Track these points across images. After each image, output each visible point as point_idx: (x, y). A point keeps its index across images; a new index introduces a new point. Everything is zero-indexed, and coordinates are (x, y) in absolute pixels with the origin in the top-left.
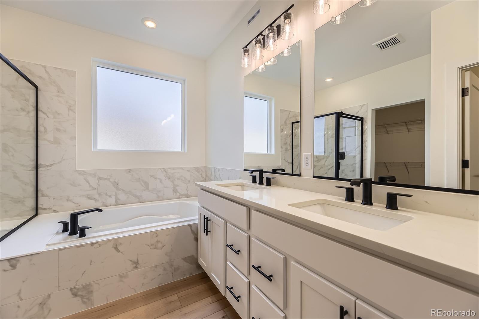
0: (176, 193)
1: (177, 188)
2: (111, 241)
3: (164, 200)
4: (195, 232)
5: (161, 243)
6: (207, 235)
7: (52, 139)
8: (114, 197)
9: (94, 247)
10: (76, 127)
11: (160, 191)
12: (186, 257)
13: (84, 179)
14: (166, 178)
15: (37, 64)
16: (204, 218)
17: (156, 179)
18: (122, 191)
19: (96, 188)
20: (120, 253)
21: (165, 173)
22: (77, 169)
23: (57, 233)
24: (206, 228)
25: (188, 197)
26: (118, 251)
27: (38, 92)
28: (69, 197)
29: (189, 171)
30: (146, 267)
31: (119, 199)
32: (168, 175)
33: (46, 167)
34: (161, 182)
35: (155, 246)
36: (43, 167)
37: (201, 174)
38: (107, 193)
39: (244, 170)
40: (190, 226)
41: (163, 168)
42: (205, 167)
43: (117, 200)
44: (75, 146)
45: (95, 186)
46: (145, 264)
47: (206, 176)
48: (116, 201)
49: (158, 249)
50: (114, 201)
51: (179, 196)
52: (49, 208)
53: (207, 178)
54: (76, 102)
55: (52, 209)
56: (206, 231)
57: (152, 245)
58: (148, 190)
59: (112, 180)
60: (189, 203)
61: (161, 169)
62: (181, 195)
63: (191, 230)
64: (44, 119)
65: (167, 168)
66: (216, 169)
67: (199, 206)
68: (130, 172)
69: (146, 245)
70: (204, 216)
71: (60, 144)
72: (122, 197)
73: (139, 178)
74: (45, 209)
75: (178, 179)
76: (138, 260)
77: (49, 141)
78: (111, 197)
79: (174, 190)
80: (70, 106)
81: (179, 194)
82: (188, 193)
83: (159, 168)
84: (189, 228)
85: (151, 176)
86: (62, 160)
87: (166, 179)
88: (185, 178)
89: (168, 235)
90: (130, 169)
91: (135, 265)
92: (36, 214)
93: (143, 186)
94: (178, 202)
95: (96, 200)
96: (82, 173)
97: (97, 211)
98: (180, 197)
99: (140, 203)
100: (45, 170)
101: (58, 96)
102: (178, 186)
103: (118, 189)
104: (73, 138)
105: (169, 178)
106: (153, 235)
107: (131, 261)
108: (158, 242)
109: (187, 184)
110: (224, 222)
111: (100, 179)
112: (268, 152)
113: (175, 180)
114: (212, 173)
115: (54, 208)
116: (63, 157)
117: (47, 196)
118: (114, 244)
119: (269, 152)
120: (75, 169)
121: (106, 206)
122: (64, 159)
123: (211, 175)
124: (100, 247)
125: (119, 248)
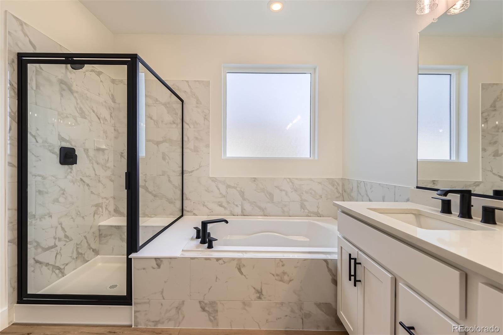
0: (304, 209)
1: (305, 203)
2: (234, 260)
3: (290, 216)
4: (333, 272)
5: (288, 276)
6: (355, 285)
7: (193, 148)
8: (240, 207)
9: (219, 263)
10: (209, 135)
11: (285, 206)
12: (320, 303)
13: (216, 186)
14: (293, 190)
15: (182, 81)
16: (350, 259)
17: (281, 190)
18: (247, 201)
19: (225, 196)
20: (243, 276)
21: (291, 184)
22: (210, 176)
23: (192, 239)
24: (353, 273)
25: (319, 216)
26: (241, 273)
27: (184, 105)
28: (204, 202)
29: (320, 184)
30: (270, 301)
31: (245, 209)
32: (294, 187)
33: (189, 173)
34: (287, 194)
35: (281, 278)
36: (186, 174)
37: (337, 188)
38: (235, 202)
39: (418, 187)
40: (326, 261)
41: (288, 178)
42: (342, 178)
43: (243, 210)
44: (209, 153)
45: (224, 193)
46: (269, 296)
47: (343, 191)
48: (242, 212)
49: (284, 282)
50: (241, 211)
51: (307, 213)
52: (190, 211)
53: (346, 195)
54: (209, 111)
55: (192, 212)
56: (353, 278)
57: (277, 275)
58: (273, 202)
59: (239, 189)
60: (321, 224)
61: (287, 179)
62: (309, 212)
63: (328, 267)
64: (188, 129)
65: (293, 178)
66: (361, 182)
67: (340, 236)
68: (255, 181)
69: (271, 273)
70: (350, 255)
71: (198, 152)
72: (248, 207)
73: (264, 189)
74: (188, 211)
75: (307, 192)
76: (261, 289)
77: (191, 149)
78: (238, 207)
79: (301, 206)
80: (205, 115)
81: (307, 211)
82: (319, 210)
83: (285, 178)
84: (325, 264)
85: (276, 187)
86: (200, 167)
87: (292, 192)
88: (315, 192)
89: (296, 268)
90: (255, 178)
91: (258, 295)
92: (182, 216)
93: (267, 197)
94: (307, 221)
95: (225, 208)
96: (214, 180)
97: (224, 222)
98: (309, 214)
99: (265, 216)
100: (188, 176)
101: (197, 107)
102: (306, 201)
103: (244, 199)
104: (208, 146)
105: (296, 191)
106: (279, 263)
107: (254, 288)
108: (284, 273)
109: (317, 200)
110: (391, 278)
111: (228, 187)
112: (452, 159)
113: (303, 193)
114: (352, 187)
115: (194, 212)
116: (200, 164)
117: (189, 200)
118: (237, 264)
119: (454, 158)
120: (209, 176)
121: (234, 216)
122: (201, 166)
123: (352, 190)
124: (224, 264)
125: (243, 270)
